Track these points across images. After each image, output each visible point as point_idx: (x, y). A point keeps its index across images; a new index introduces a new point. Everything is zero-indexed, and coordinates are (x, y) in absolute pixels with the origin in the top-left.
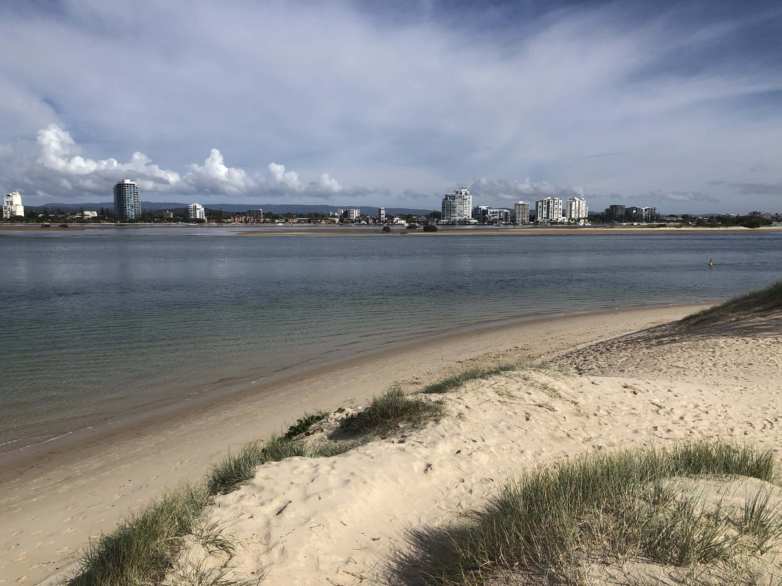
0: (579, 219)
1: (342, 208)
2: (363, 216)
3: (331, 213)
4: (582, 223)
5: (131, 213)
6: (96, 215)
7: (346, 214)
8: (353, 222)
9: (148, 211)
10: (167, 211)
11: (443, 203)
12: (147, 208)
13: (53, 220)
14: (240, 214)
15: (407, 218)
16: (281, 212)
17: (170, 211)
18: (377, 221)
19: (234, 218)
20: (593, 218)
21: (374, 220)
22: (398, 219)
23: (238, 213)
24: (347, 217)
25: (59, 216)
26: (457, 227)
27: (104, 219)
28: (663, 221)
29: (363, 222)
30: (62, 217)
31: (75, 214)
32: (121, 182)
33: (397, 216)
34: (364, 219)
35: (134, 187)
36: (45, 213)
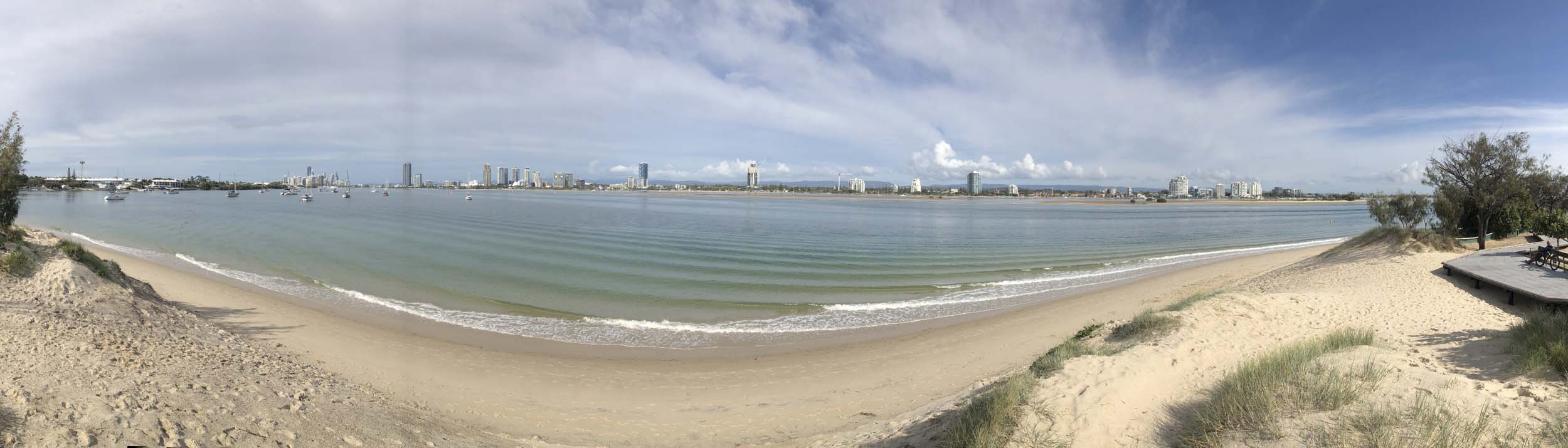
0: (1257, 196)
1: (1106, 188)
2: (1118, 193)
3: (1100, 191)
4: (1259, 198)
5: (976, 190)
6: (956, 191)
8: (1113, 197)
9: (985, 189)
10: (995, 189)
11: (1171, 183)
12: (986, 187)
13: (935, 194)
14: (1039, 191)
15: (1147, 194)
16: (1066, 190)
17: (998, 189)
19: (1035, 193)
20: (1266, 195)
21: (1125, 195)
26: (1179, 200)
27: (961, 194)
28: (1305, 197)
29: (1118, 197)
30: (939, 192)
31: (947, 191)
32: (973, 173)
33: (1140, 193)
35: (980, 175)
36: (932, 190)
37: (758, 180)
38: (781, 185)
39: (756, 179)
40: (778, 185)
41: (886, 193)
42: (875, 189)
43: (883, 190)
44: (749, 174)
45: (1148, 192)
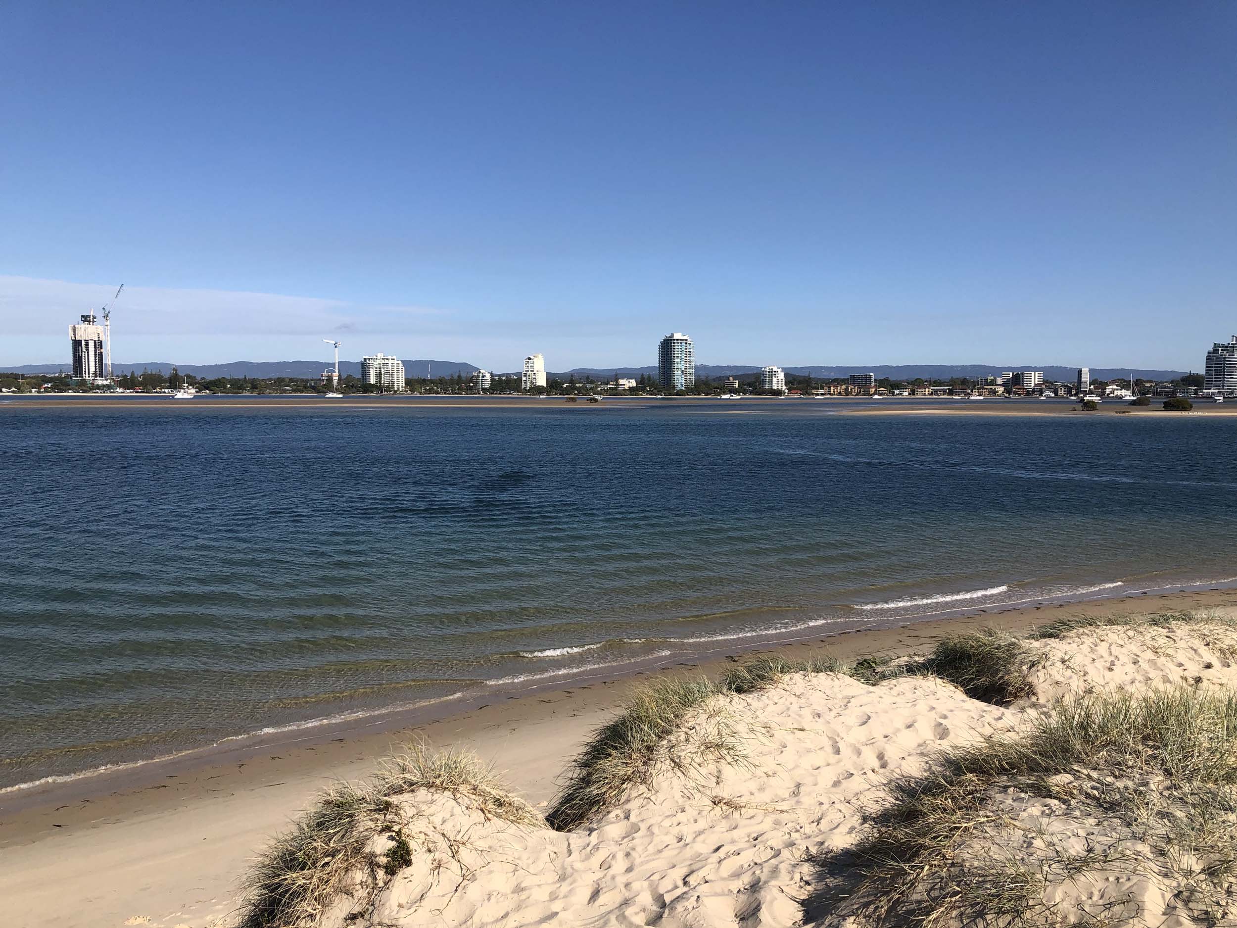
1: (1010, 369)
2: (1048, 383)
3: (990, 378)
5: (680, 380)
6: (634, 385)
7: (1017, 379)
8: (1027, 392)
9: (703, 378)
10: (731, 379)
11: (1209, 359)
12: (703, 374)
13: (580, 391)
14: (837, 382)
15: (1133, 385)
16: (905, 378)
17: (735, 377)
18: (1074, 392)
19: (829, 388)
21: (1069, 391)
22: (1115, 387)
23: (837, 380)
24: (1019, 385)
25: (589, 386)
27: (643, 390)
29: (1047, 393)
30: (591, 388)
31: (607, 384)
32: (670, 337)
33: (1113, 382)
34: (1049, 388)
35: (686, 343)
36: (572, 382)
37: (108, 361)
38: (176, 375)
39: (100, 357)
40: (166, 374)
41: (460, 389)
42: (432, 381)
43: (451, 379)
44: (77, 344)
45: (1138, 382)
